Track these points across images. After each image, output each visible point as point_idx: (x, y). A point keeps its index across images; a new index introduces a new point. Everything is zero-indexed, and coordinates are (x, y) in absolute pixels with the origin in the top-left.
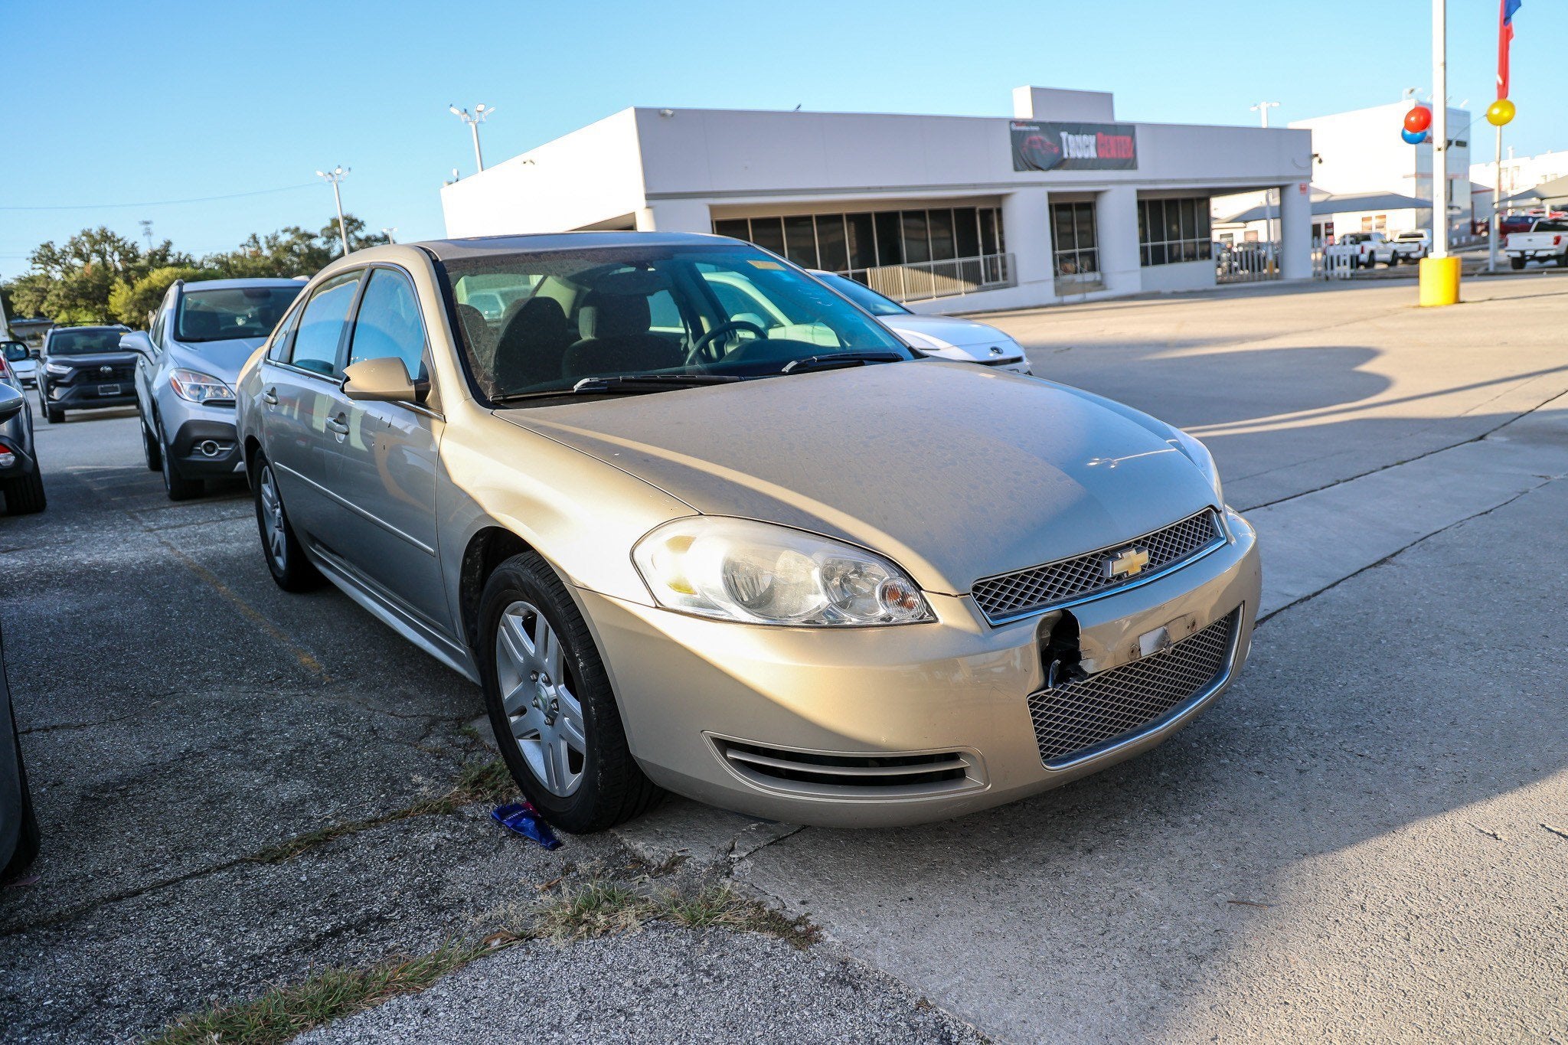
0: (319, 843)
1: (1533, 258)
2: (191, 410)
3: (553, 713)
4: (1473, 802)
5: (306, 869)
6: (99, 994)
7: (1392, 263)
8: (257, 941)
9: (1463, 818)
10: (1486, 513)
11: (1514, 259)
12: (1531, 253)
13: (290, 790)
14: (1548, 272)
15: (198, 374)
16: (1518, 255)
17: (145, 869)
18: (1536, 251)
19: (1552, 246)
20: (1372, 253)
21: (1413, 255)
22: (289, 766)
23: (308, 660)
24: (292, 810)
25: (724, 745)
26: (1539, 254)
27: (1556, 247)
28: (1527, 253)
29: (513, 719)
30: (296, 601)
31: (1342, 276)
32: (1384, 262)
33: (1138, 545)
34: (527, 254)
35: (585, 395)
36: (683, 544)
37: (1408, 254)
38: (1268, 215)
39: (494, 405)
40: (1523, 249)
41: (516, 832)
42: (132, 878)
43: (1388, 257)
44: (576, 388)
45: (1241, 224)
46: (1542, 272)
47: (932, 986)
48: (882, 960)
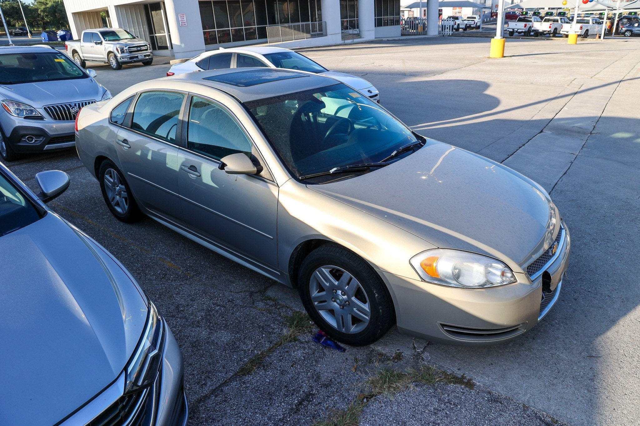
1: (517, 32)
2: (18, 121)
3: (346, 305)
4: (631, 310)
5: (264, 376)
7: (465, 29)
8: (276, 413)
11: (510, 32)
12: (516, 30)
13: (224, 337)
14: (522, 38)
15: (18, 103)
16: (511, 30)
18: (518, 29)
19: (523, 28)
20: (459, 25)
21: (472, 26)
23: (170, 263)
24: (233, 347)
25: (443, 325)
26: (519, 31)
27: (525, 28)
28: (515, 30)
29: (316, 303)
31: (448, 34)
32: (462, 29)
35: (338, 177)
37: (470, 25)
38: (421, 6)
40: (514, 28)
41: (327, 346)
43: (464, 26)
44: (332, 173)
45: (409, 9)
46: (520, 38)
47: (523, 399)
48: (500, 390)
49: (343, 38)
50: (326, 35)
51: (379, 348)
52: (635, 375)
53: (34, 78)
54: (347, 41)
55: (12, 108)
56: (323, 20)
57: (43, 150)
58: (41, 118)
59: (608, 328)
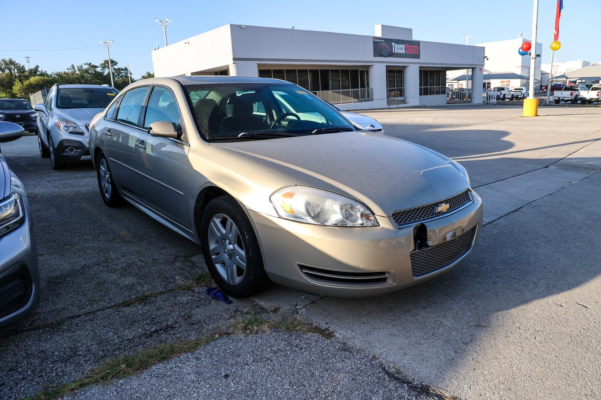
0: (144, 300)
1: (563, 100)
2: (64, 135)
3: (232, 254)
4: (553, 294)
5: (140, 309)
6: (75, 351)
7: (511, 99)
8: (129, 334)
9: (551, 299)
10: (551, 194)
11: (556, 100)
12: (562, 98)
13: (128, 281)
14: (568, 106)
15: (67, 121)
16: (557, 99)
17: (80, 308)
18: (564, 98)
19: (569, 96)
20: (504, 95)
21: (519, 97)
22: (126, 271)
23: (124, 232)
24: (130, 288)
25: (302, 267)
26: (565, 99)
27: (571, 96)
28: (561, 98)
29: (213, 257)
30: (114, 210)
31: (493, 103)
32: (509, 99)
33: (446, 202)
34: (215, 84)
35: (243, 139)
36: (290, 195)
37: (517, 96)
38: (467, 79)
39: (209, 141)
40: (559, 96)
41: (216, 297)
42: (76, 311)
43: (510, 96)
44: (239, 136)
45: (457, 81)
46: (566, 106)
47: (377, 351)
48: (358, 343)
49: (388, 103)
50: (372, 100)
51: (262, 303)
52: (520, 344)
53: (88, 106)
54: (392, 106)
55: (62, 126)
56: (370, 87)
57: (79, 160)
58: (82, 134)
59: (515, 306)
